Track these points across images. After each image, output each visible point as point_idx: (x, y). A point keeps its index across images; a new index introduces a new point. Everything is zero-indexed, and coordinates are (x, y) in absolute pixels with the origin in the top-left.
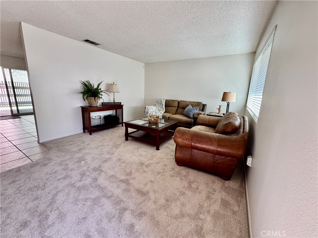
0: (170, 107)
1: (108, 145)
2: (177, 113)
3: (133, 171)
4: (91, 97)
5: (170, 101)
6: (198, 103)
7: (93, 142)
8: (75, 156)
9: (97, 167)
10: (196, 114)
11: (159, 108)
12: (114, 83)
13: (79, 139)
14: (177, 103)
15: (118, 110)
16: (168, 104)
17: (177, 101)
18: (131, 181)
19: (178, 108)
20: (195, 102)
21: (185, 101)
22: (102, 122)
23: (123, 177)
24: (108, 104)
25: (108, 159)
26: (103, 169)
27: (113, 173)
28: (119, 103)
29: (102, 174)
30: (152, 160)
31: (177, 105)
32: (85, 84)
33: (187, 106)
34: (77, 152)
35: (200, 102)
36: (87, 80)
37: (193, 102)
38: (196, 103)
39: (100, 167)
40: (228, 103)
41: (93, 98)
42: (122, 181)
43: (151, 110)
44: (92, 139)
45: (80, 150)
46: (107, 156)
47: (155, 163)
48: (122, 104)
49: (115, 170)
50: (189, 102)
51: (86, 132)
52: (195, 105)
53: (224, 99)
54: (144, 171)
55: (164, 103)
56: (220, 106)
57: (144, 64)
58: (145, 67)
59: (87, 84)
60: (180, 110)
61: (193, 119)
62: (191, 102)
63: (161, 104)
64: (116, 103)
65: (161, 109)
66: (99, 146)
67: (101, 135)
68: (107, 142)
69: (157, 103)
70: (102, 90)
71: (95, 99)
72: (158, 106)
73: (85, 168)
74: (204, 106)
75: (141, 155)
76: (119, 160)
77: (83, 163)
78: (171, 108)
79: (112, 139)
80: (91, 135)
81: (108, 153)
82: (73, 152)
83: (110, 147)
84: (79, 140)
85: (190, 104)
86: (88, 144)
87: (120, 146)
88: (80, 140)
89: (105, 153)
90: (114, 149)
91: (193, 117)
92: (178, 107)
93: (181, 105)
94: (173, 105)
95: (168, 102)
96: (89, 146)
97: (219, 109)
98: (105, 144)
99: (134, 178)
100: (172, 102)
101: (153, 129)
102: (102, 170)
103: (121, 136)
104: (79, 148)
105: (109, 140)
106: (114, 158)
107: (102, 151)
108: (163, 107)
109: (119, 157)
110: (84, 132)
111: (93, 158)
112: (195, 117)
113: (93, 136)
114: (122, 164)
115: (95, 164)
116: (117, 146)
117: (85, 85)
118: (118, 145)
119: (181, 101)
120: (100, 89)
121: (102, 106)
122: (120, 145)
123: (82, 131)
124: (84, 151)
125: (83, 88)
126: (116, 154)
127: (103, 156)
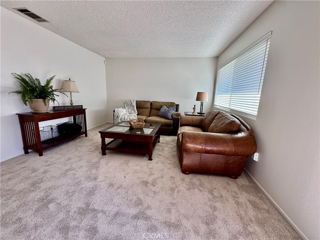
0: (142, 109)
1: (82, 167)
2: (151, 115)
3: (141, 196)
4: (37, 98)
5: (142, 103)
6: (172, 103)
7: (51, 166)
8: (29, 199)
9: (84, 206)
10: (175, 115)
11: (130, 110)
12: (70, 79)
13: (23, 165)
14: (150, 104)
15: (77, 117)
16: (140, 106)
17: (150, 101)
18: (148, 213)
19: (151, 110)
20: (168, 103)
21: (158, 102)
22: (56, 134)
23: (134, 211)
24: (63, 108)
25: (93, 188)
26: (96, 208)
27: (116, 209)
28: (79, 106)
29: (98, 216)
30: (153, 174)
31: (150, 106)
32: (22, 78)
33: (161, 107)
34: (31, 191)
35: (174, 103)
36: (26, 73)
37: (166, 103)
38: (170, 104)
39: (88, 205)
40: (202, 102)
41: (41, 100)
42: (136, 217)
43: (122, 114)
44: (47, 162)
45: (34, 185)
46: (91, 184)
47: (159, 178)
48: (84, 108)
49: (116, 203)
50: (162, 102)
51: (31, 152)
52: (169, 106)
53: (198, 99)
54: (155, 193)
55: (135, 104)
56: (195, 106)
57: (104, 59)
58: (105, 63)
59: (27, 79)
60: (154, 111)
61: (172, 120)
62: (164, 102)
63: (131, 106)
64: (75, 106)
65: (132, 112)
66: (67, 171)
67: (60, 152)
68: (76, 162)
69: (126, 104)
70: (53, 89)
71: (44, 101)
72: (128, 108)
73: (62, 216)
74: (177, 106)
75: (136, 172)
76: (111, 185)
77: (52, 206)
78: (144, 110)
79: (81, 156)
80: (42, 155)
81: (89, 178)
82: (20, 192)
83: (85, 169)
84: (22, 168)
85: (164, 104)
86: (45, 172)
87: (99, 164)
88: (24, 167)
89: (83, 181)
90: (94, 171)
91: (172, 118)
92: (151, 108)
93: (154, 106)
94: (146, 107)
95: (140, 104)
96: (48, 175)
97: (194, 109)
98: (74, 166)
99: (149, 207)
100: (144, 103)
101: (139, 136)
102: (94, 210)
103: (92, 150)
104: (30, 181)
105: (77, 159)
106: (103, 185)
107: (77, 178)
108: (134, 109)
109: (108, 181)
110: (26, 152)
111: (68, 192)
112: (174, 118)
113: (46, 157)
114: (119, 190)
115: (77, 203)
116: (96, 166)
117: (23, 80)
118: (97, 163)
119: (153, 102)
120: (51, 87)
121: (54, 111)
122: (98, 162)
123: (23, 152)
124: (43, 186)
125: (20, 84)
126: (101, 178)
127: (83, 186)
